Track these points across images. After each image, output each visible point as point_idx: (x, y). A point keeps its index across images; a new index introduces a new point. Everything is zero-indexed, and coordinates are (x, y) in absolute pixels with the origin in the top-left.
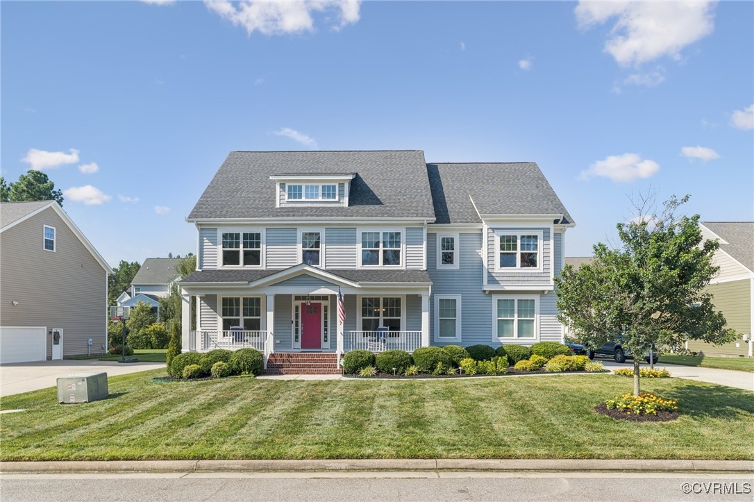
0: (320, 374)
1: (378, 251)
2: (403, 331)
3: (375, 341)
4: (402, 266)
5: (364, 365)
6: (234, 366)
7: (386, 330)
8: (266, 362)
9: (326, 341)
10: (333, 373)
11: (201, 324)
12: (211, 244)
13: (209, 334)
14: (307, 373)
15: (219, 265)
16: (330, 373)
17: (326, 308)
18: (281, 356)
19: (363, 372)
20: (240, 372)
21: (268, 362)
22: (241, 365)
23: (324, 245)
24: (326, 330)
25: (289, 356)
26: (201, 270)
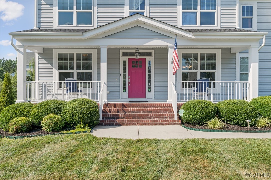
0: (158, 124)
1: (196, 13)
2: (218, 82)
3: (197, 91)
4: (217, 25)
5: (210, 116)
6: (68, 119)
7: (208, 81)
8: (101, 113)
9: (149, 92)
10: (171, 124)
11: (39, 77)
12: (48, 6)
13: (47, 86)
14: (144, 124)
15: (55, 25)
16: (168, 124)
17: (150, 62)
18: (115, 105)
19: (210, 124)
20: (75, 124)
21: (103, 112)
22: (76, 118)
23: (148, 7)
24: (150, 82)
25: (123, 105)
26: (38, 28)
